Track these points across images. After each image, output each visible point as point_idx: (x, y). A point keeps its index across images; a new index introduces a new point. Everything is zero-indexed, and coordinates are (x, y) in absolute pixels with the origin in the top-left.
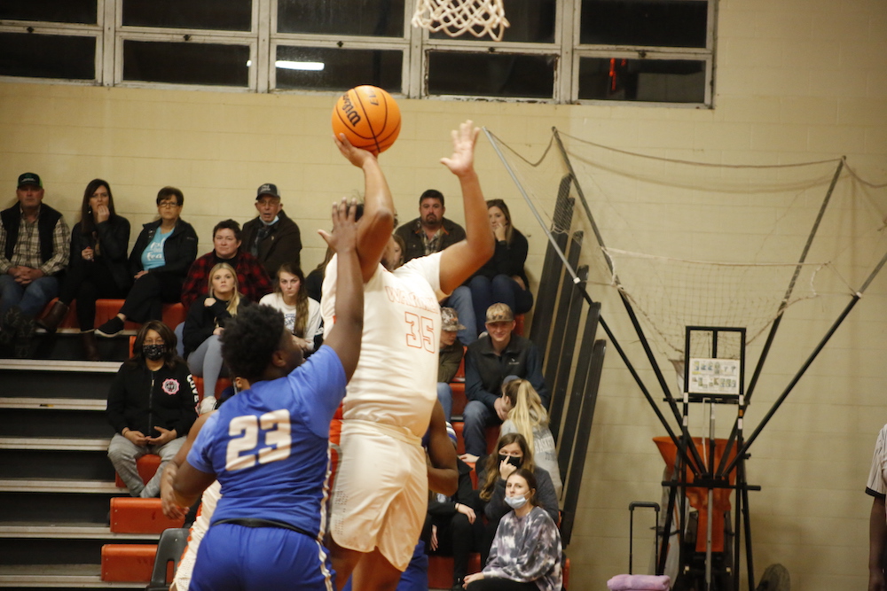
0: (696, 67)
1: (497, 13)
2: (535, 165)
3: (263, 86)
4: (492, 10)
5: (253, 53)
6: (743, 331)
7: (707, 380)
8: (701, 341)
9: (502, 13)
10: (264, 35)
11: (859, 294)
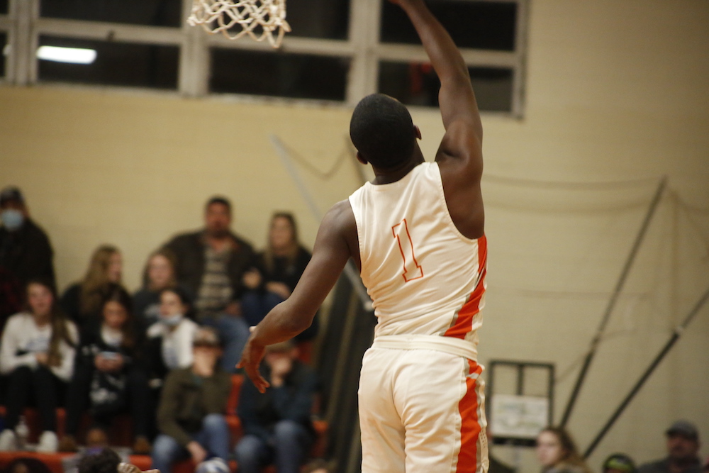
0: (504, 75)
1: (278, 16)
2: (328, 176)
3: (22, 77)
4: (273, 9)
5: (11, 39)
6: (551, 367)
7: (513, 419)
8: (506, 377)
9: (283, 14)
10: (24, 20)
11: (679, 329)
